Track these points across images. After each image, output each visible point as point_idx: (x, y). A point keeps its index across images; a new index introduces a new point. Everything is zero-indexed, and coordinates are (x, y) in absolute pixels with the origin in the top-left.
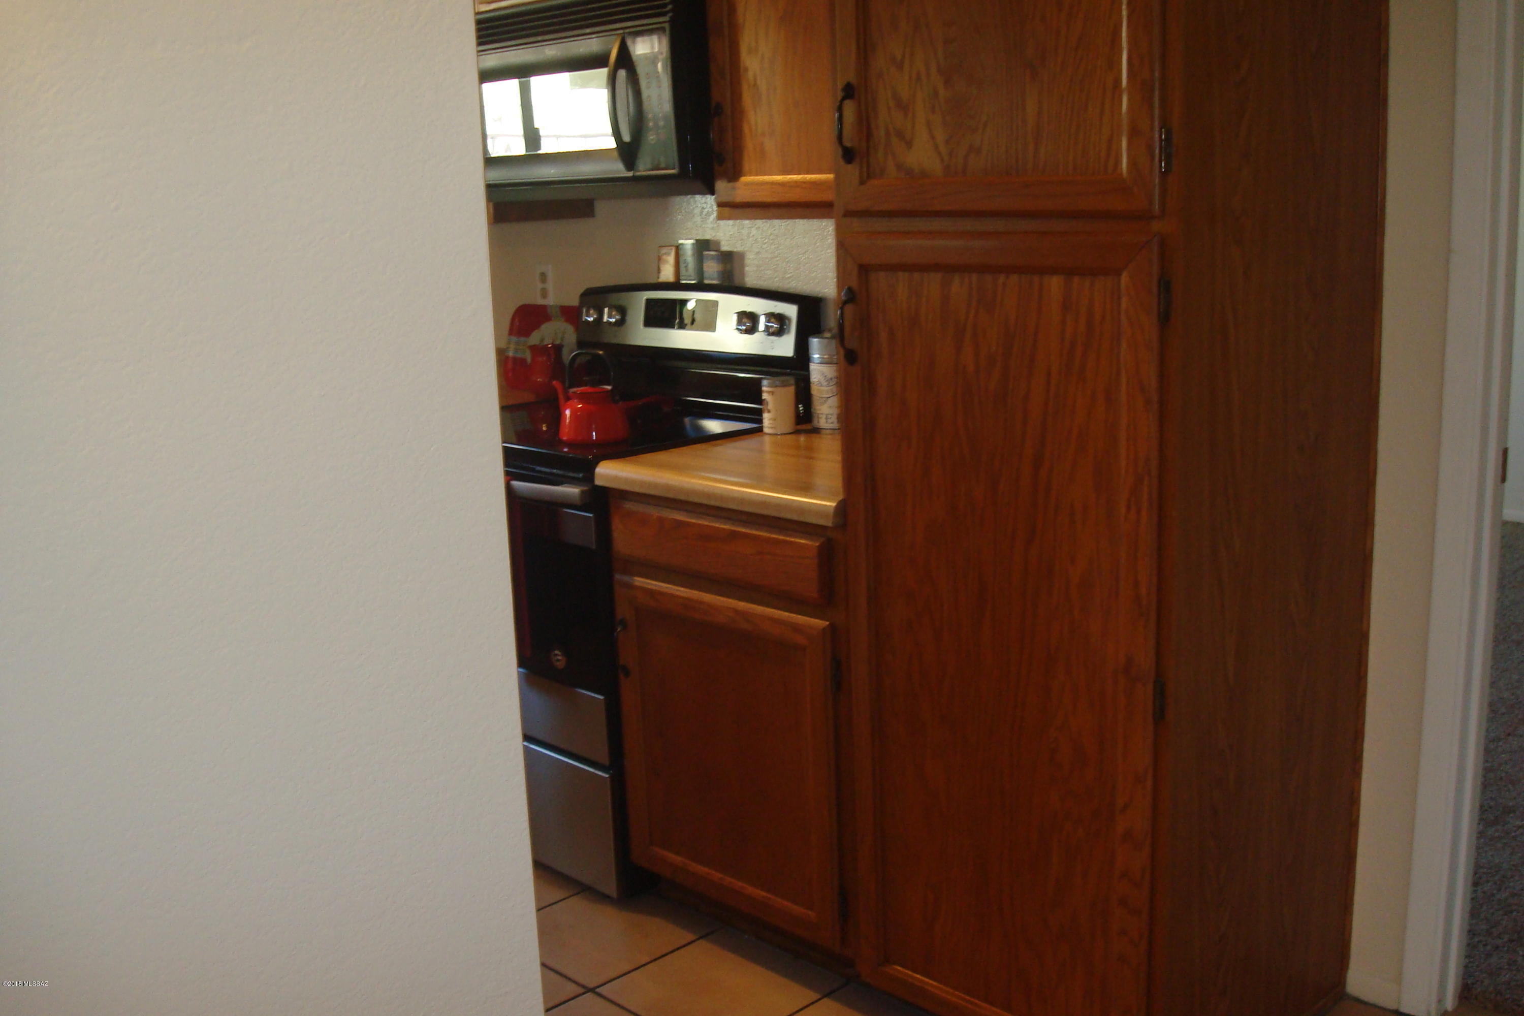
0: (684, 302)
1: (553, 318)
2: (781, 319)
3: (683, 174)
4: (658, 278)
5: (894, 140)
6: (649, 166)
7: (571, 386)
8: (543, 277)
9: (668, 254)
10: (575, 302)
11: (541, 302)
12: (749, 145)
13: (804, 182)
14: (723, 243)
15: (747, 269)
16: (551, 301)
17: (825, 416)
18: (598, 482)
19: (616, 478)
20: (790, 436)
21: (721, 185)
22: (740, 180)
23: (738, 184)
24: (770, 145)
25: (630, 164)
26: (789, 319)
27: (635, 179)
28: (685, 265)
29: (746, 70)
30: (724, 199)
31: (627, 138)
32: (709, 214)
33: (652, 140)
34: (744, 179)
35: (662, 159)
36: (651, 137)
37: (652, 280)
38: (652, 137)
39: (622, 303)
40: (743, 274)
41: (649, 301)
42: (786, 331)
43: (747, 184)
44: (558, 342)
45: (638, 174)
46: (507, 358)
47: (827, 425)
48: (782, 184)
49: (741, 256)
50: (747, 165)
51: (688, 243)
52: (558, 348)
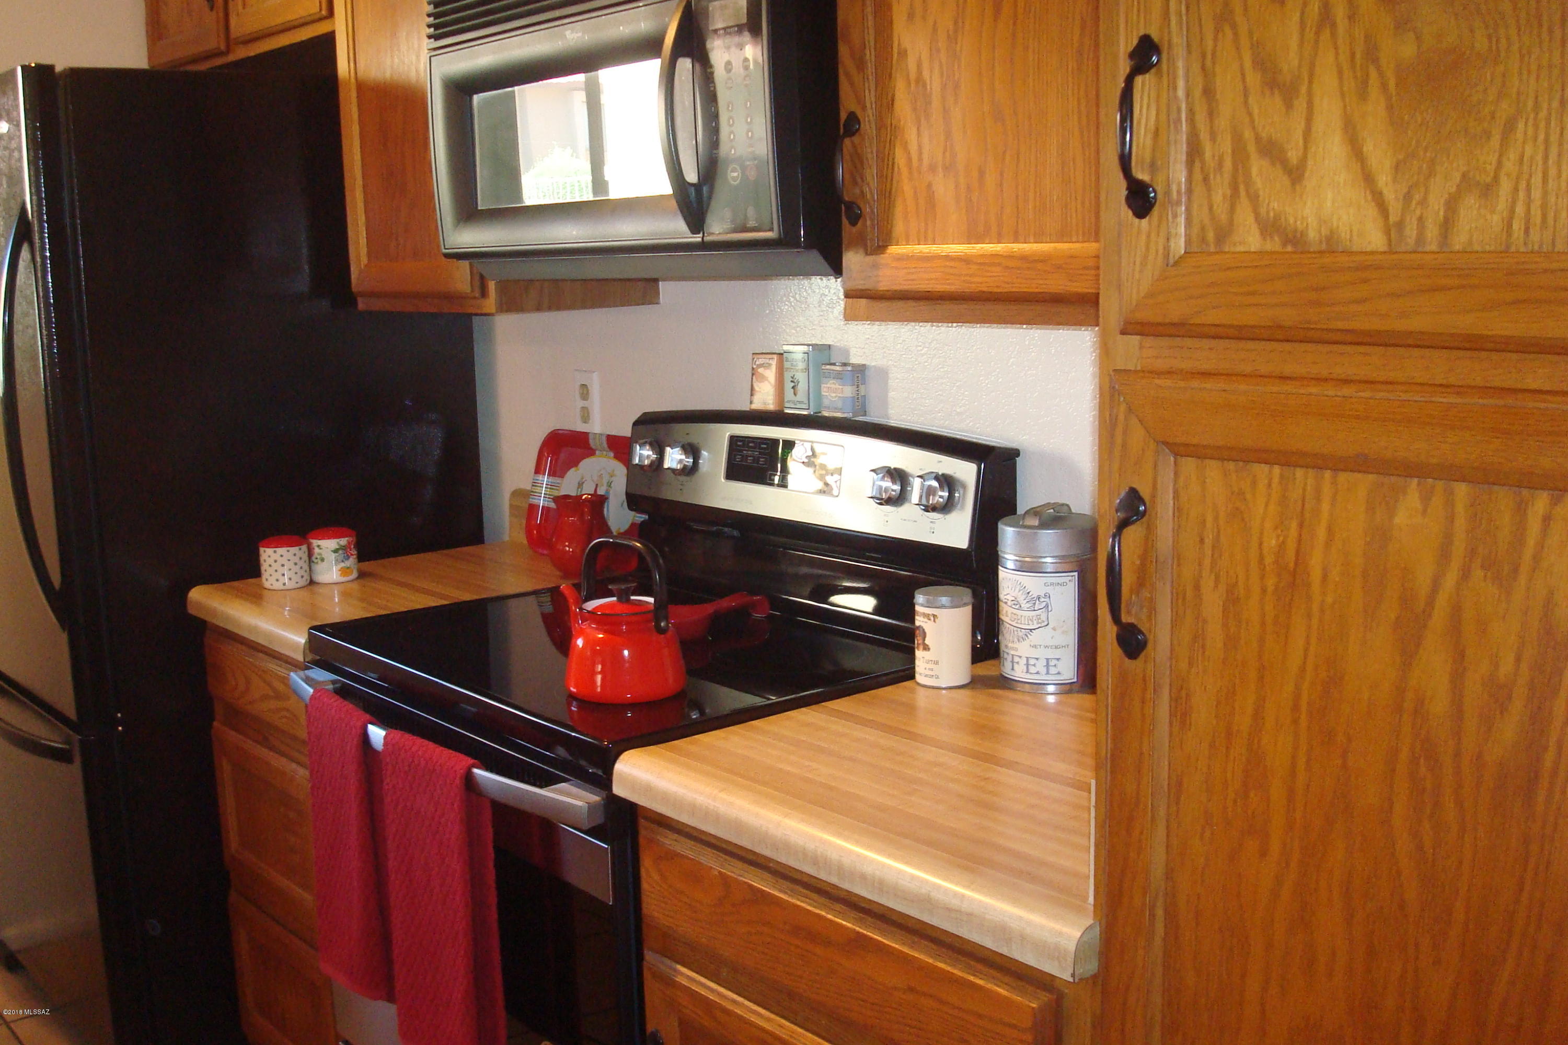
0: (789, 445)
1: (597, 452)
2: (947, 482)
3: (787, 241)
4: (751, 403)
5: (1258, 167)
6: (728, 226)
7: (589, 598)
8: (585, 392)
9: (767, 366)
10: (625, 430)
11: (581, 427)
12: (906, 187)
13: (1010, 257)
14: (853, 351)
15: (892, 394)
16: (597, 427)
17: (1024, 661)
18: (618, 790)
19: (648, 789)
20: (962, 691)
21: (852, 259)
22: (888, 251)
23: (883, 259)
24: (944, 189)
25: (696, 220)
26: (964, 486)
27: (703, 246)
28: (793, 384)
29: (903, 54)
30: (860, 284)
31: (691, 176)
32: (831, 305)
33: (734, 179)
34: (893, 250)
35: (751, 212)
36: (733, 175)
37: (742, 405)
38: (735, 174)
39: (694, 439)
40: (884, 402)
41: (734, 440)
42: (959, 506)
43: (900, 258)
44: (601, 492)
45: (707, 239)
46: (533, 508)
47: (1029, 676)
48: (965, 260)
49: (883, 373)
50: (899, 227)
51: (798, 353)
52: (598, 502)
